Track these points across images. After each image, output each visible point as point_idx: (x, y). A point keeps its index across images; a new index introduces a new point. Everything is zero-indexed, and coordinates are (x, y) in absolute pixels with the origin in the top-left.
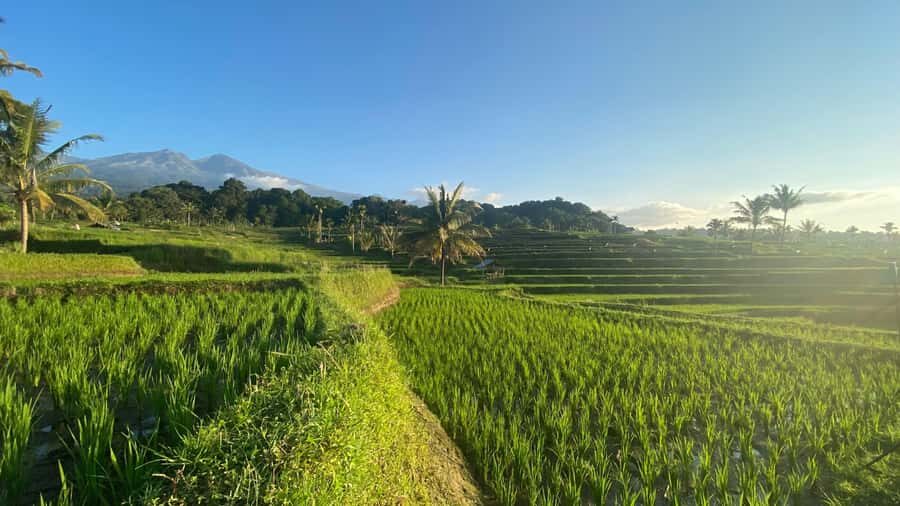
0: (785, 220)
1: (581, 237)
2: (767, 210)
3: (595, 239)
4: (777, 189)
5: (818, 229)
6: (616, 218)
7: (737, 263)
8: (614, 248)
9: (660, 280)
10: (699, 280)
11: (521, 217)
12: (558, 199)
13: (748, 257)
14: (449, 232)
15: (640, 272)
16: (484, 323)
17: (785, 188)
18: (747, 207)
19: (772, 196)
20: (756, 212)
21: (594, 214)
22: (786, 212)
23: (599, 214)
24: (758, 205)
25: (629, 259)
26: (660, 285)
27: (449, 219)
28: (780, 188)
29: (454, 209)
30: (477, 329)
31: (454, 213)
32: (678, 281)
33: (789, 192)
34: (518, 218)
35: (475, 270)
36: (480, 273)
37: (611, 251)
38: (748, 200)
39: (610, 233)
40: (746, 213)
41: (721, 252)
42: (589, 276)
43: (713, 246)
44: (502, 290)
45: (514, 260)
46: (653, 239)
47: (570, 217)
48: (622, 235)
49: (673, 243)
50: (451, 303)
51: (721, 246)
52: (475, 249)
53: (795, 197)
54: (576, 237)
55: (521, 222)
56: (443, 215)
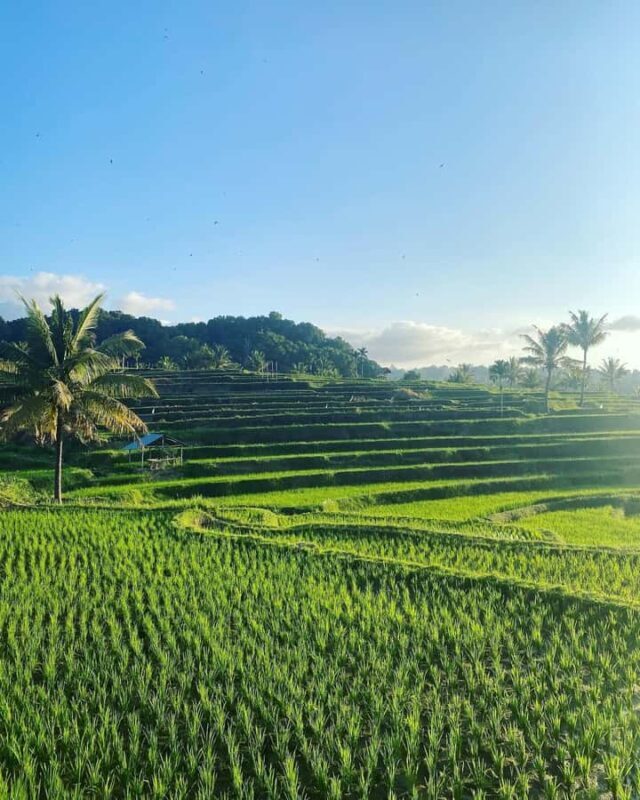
0: (585, 362)
1: (312, 385)
2: (564, 346)
3: (333, 388)
4: (574, 317)
5: (622, 372)
6: (363, 351)
7: (529, 427)
8: (361, 404)
9: (430, 458)
10: (483, 456)
11: (211, 346)
12: (272, 314)
13: (543, 416)
14: (73, 387)
15: (401, 445)
16: (148, 622)
17: (584, 316)
18: (540, 344)
19: (568, 326)
20: (550, 351)
21: (330, 343)
22: (585, 349)
23: (337, 343)
24: (553, 340)
25: (385, 424)
26: (429, 466)
27: (72, 364)
28: (578, 315)
29: (83, 344)
30: (137, 644)
31: (81, 353)
32: (454, 458)
33: (589, 320)
34: (205, 347)
35: (125, 452)
36: (136, 457)
37: (358, 410)
38: (540, 333)
39: (355, 378)
40: (538, 351)
41: (509, 408)
42: (326, 456)
43: (497, 398)
44: (180, 510)
45: (198, 430)
46: (417, 388)
47: (293, 347)
48: (374, 382)
49: (445, 394)
50: (79, 558)
51: (508, 399)
52: (126, 420)
53: (595, 329)
54: (304, 385)
55: (212, 353)
56: (60, 357)
